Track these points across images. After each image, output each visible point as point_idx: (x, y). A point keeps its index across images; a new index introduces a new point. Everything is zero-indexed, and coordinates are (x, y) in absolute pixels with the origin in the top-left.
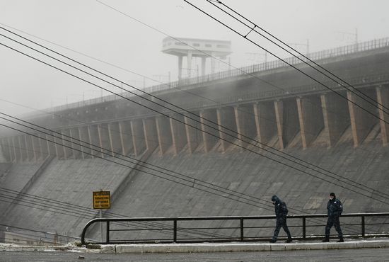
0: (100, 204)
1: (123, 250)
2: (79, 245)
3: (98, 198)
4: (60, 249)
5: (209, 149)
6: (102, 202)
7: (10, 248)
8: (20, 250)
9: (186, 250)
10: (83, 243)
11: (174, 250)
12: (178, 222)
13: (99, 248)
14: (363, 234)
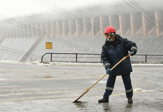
0: (48, 47)
1: (58, 64)
2: (41, 62)
3: (48, 45)
4: (33, 63)
5: (65, 35)
6: (49, 46)
7: (14, 62)
8: (18, 63)
9: (82, 65)
10: (42, 61)
11: (77, 65)
12: (78, 55)
13: (49, 63)
14: (146, 62)
